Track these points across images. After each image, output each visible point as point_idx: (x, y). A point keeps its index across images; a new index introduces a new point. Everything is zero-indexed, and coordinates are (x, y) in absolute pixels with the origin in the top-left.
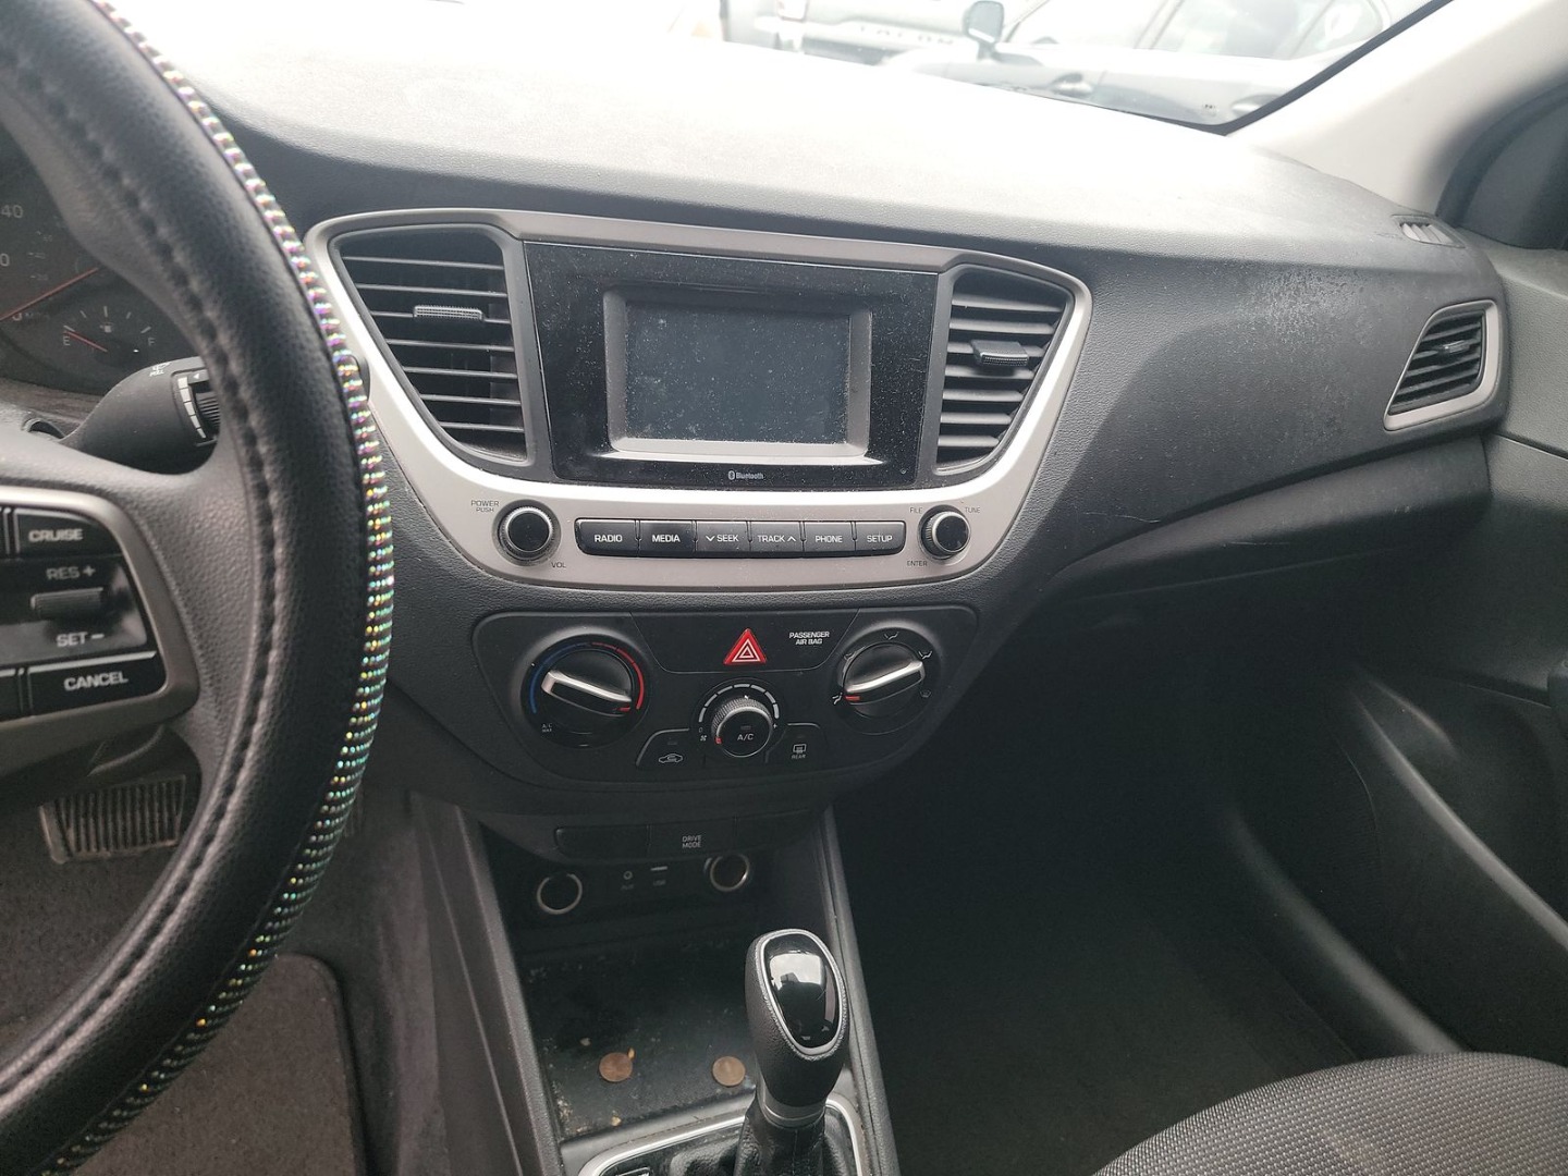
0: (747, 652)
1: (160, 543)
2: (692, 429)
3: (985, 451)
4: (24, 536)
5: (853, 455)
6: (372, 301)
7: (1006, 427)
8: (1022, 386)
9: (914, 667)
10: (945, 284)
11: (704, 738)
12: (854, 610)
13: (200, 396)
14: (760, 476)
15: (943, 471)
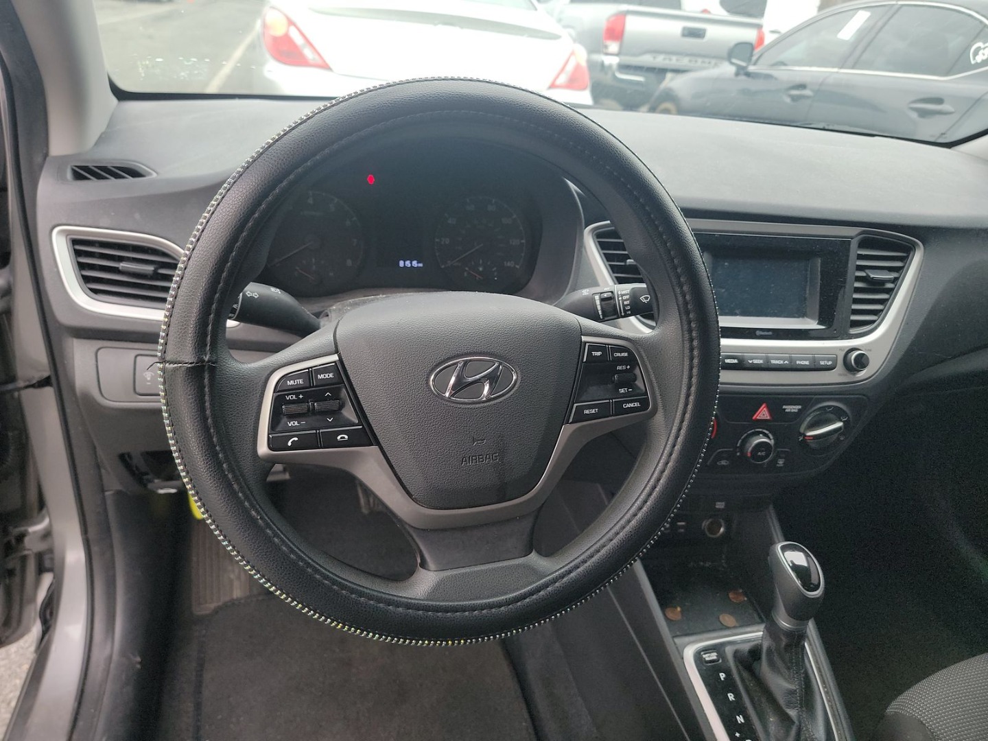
0: (763, 414)
1: (648, 358)
2: (737, 312)
3: (873, 322)
4: (612, 355)
5: (812, 324)
6: (608, 258)
7: (882, 310)
8: (889, 291)
9: (839, 424)
10: (854, 244)
11: (738, 454)
12: (813, 396)
13: (603, 303)
14: (770, 333)
15: (853, 331)
